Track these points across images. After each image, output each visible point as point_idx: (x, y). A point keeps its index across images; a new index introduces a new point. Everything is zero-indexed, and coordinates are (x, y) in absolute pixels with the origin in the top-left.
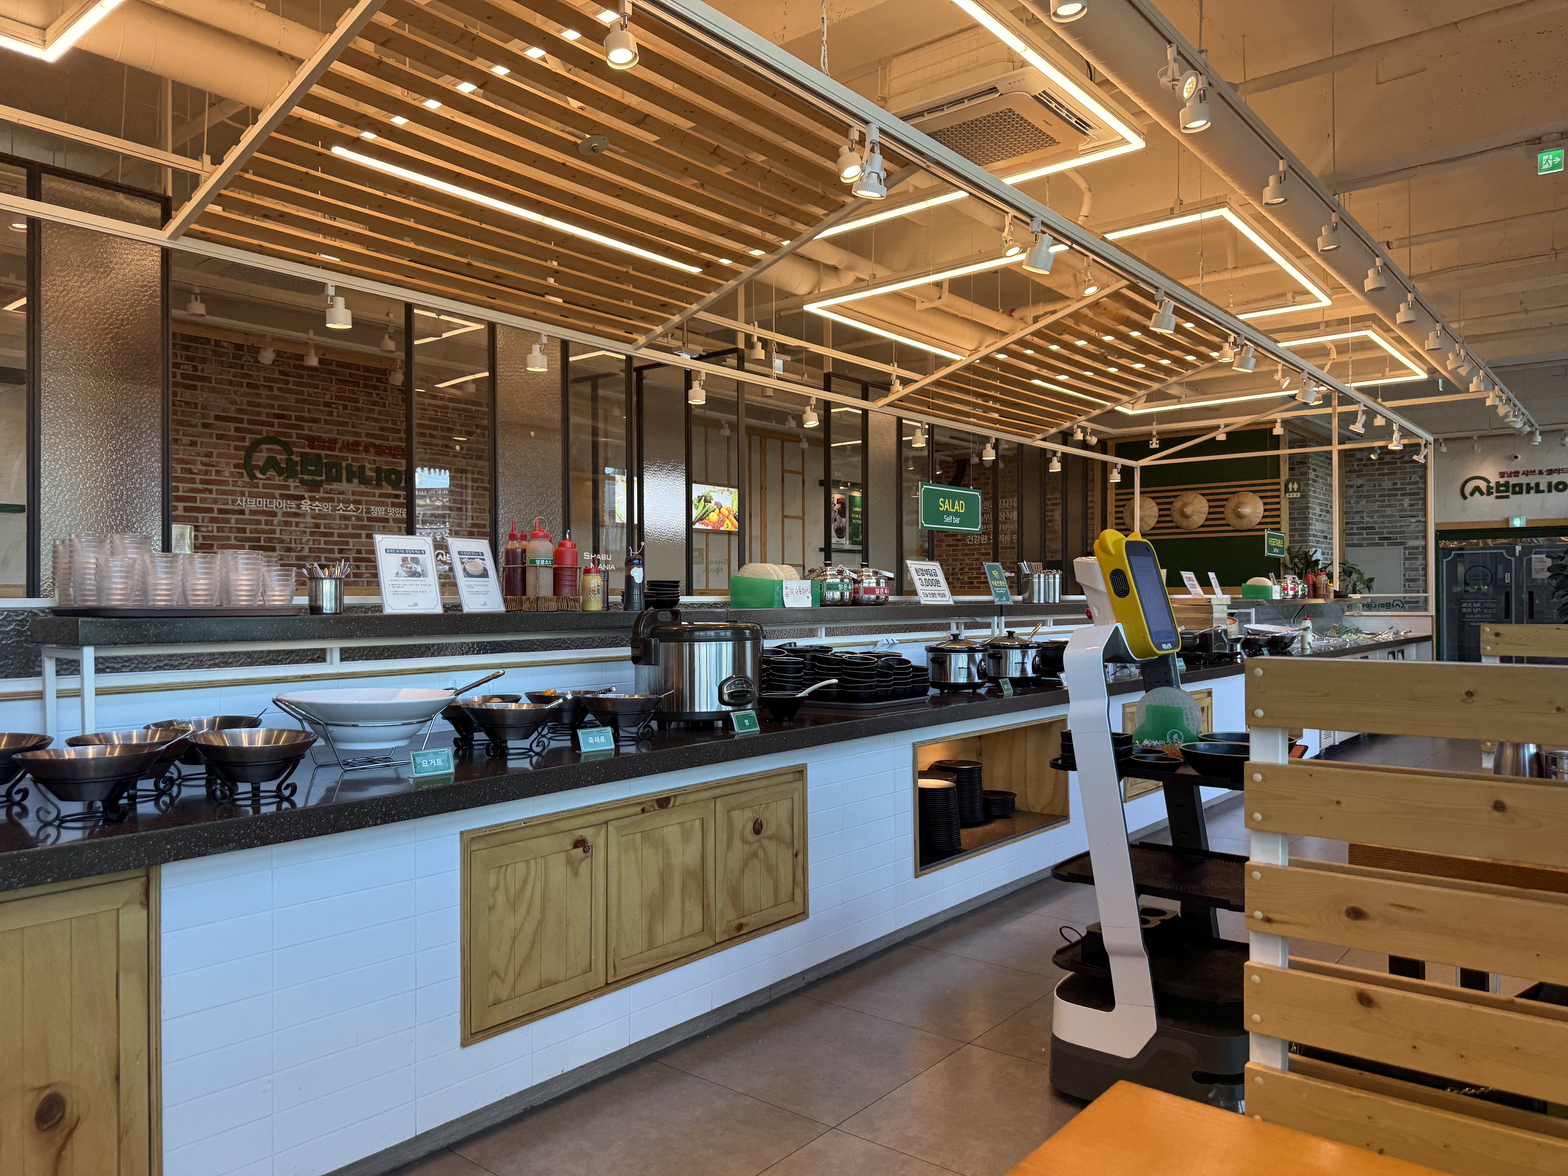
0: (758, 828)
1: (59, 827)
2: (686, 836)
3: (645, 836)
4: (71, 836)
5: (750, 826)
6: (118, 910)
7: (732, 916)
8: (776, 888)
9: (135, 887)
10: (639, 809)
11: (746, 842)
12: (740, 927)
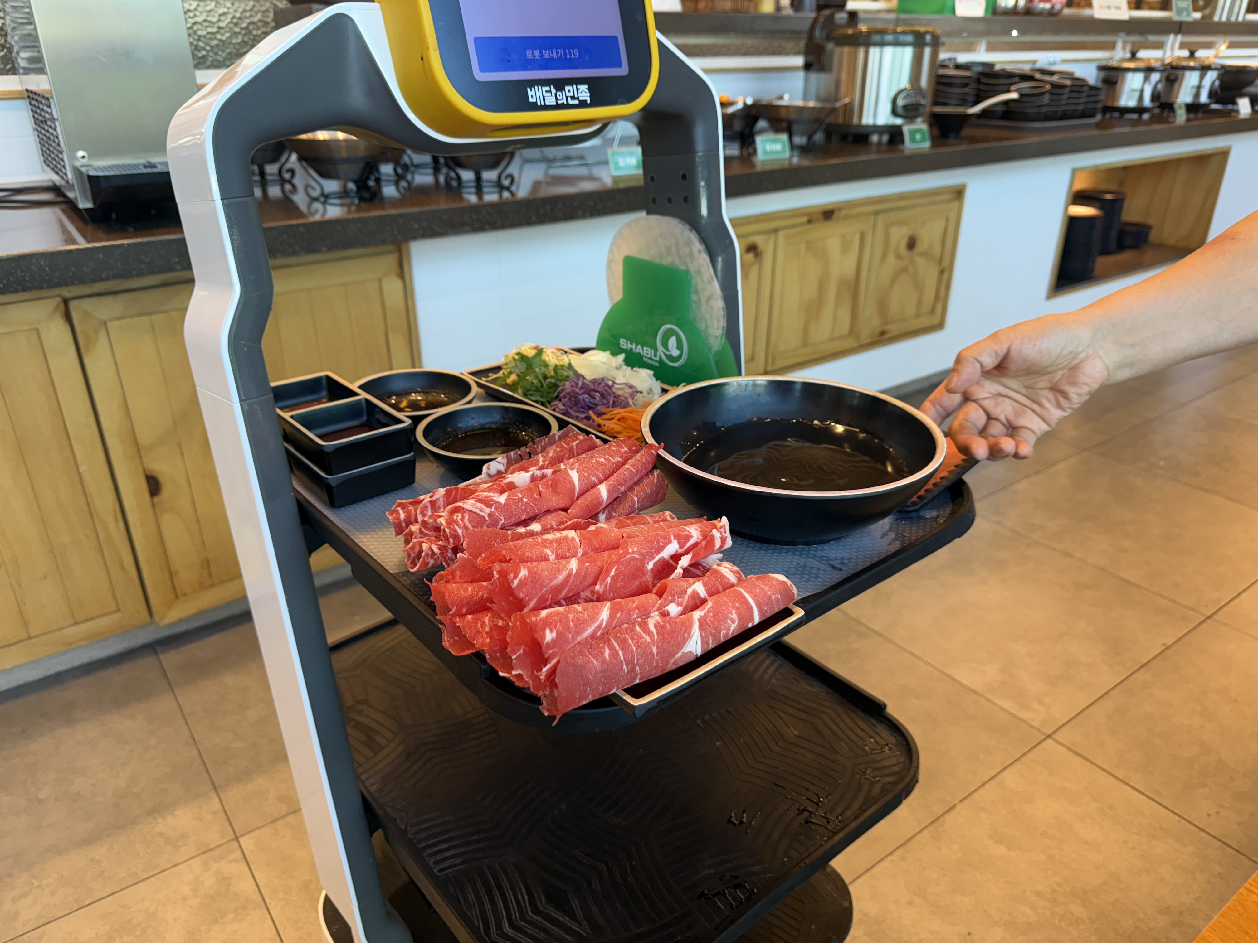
0: (912, 244)
1: (324, 203)
2: (845, 248)
3: (810, 245)
4: (334, 212)
5: (904, 242)
6: (380, 280)
7: (876, 323)
8: (920, 301)
9: (390, 261)
10: (805, 219)
11: (898, 257)
12: (883, 333)
